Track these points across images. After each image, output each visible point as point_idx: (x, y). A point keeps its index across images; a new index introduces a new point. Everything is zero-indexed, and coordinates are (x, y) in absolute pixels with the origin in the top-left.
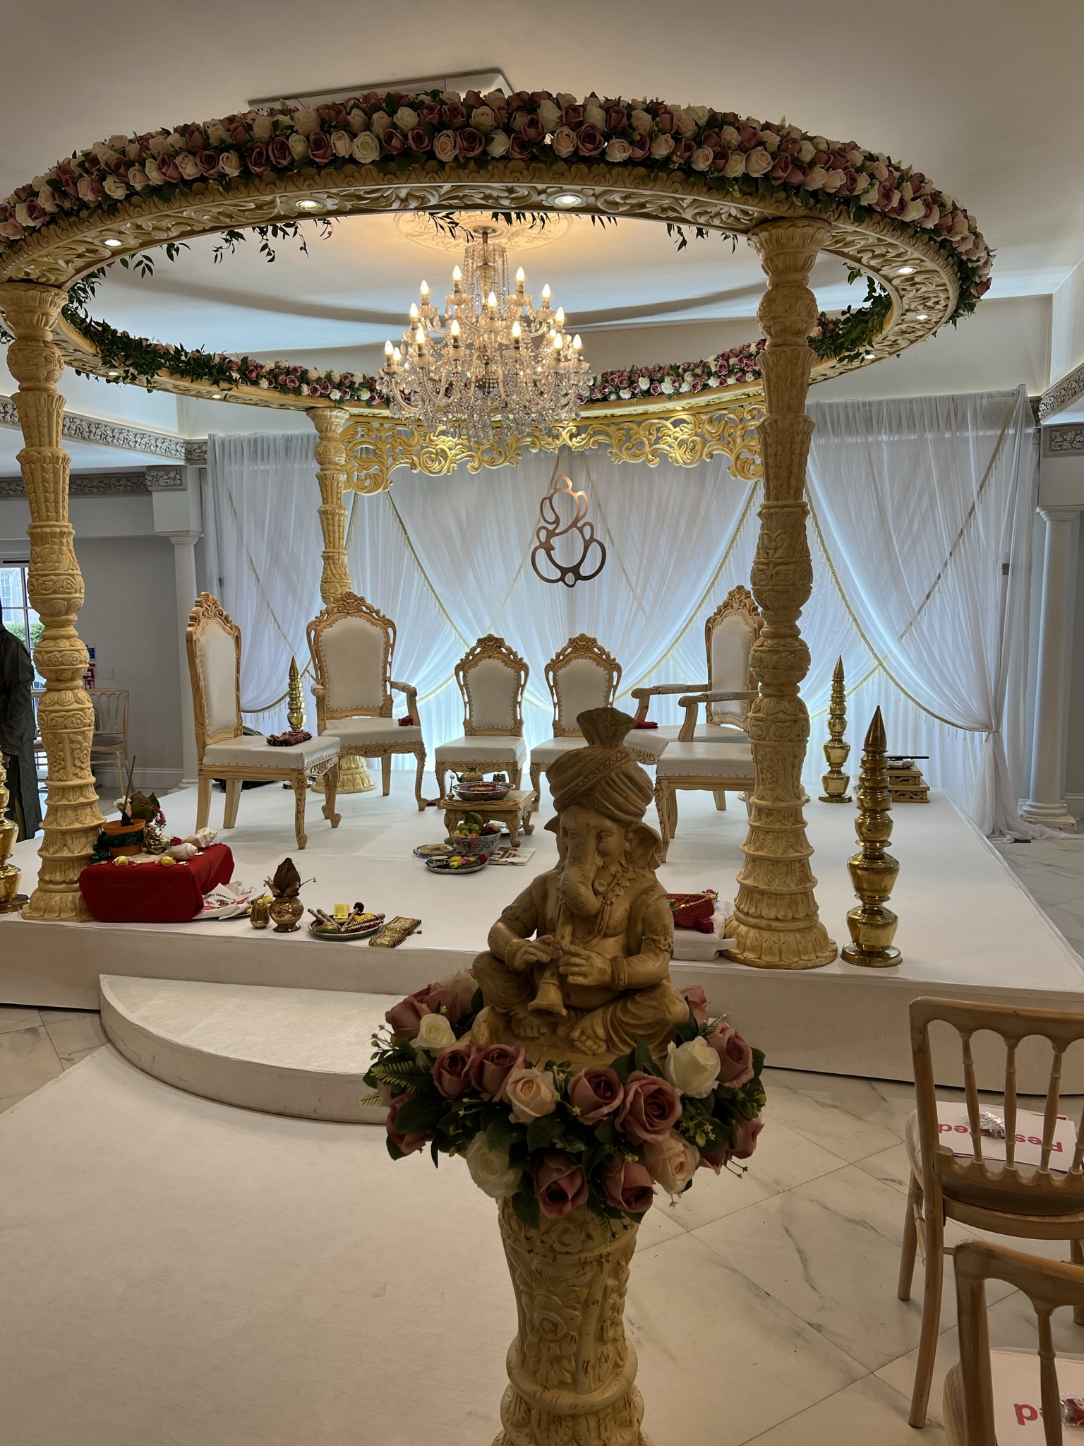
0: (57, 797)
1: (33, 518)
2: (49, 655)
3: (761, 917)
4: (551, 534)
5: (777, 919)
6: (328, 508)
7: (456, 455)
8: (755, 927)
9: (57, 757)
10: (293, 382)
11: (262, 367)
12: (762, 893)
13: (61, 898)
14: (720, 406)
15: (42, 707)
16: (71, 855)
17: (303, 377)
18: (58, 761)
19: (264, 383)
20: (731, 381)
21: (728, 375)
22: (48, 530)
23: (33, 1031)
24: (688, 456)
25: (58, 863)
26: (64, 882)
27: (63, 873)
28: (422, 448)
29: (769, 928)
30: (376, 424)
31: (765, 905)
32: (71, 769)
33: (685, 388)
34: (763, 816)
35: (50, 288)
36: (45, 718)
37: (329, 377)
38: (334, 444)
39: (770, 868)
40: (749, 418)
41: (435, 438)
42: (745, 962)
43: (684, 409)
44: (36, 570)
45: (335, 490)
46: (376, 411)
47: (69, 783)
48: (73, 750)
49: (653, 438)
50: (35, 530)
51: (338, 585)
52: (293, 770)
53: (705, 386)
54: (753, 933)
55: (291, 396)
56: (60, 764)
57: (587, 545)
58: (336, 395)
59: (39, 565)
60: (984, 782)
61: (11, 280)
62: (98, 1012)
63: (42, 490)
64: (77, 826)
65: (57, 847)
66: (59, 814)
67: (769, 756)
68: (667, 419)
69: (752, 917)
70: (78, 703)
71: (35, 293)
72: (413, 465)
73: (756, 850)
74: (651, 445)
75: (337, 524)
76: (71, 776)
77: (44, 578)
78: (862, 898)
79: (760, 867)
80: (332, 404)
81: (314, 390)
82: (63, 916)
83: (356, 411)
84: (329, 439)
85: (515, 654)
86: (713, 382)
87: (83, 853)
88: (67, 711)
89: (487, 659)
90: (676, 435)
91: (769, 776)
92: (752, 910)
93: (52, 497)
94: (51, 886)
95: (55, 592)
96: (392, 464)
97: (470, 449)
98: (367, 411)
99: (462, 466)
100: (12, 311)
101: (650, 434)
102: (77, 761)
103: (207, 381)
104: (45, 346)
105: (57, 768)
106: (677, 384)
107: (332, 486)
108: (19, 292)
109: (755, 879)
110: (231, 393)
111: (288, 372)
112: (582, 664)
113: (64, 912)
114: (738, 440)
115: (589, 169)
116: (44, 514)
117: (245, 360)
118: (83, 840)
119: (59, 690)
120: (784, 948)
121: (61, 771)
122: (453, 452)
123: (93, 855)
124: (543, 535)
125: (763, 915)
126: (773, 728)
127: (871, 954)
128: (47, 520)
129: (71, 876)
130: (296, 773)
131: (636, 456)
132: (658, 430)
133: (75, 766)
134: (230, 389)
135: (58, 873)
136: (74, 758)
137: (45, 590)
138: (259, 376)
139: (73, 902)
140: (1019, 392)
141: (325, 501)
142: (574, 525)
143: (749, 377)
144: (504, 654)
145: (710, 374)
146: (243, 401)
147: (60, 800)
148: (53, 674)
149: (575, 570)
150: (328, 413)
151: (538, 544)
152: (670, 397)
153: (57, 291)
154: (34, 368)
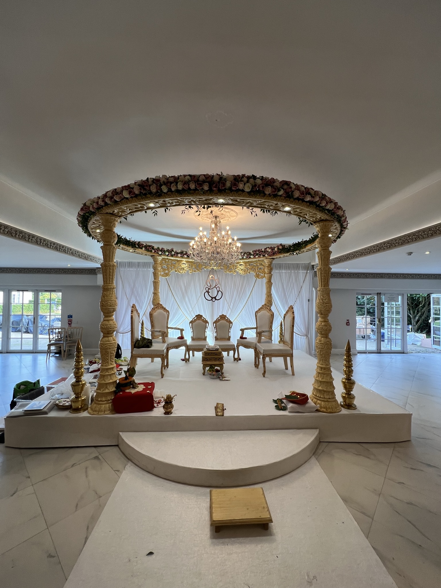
0: (105, 372)
1: (104, 283)
2: (107, 326)
3: (325, 398)
4: (209, 289)
5: (329, 398)
6: (156, 281)
7: (186, 269)
8: (323, 401)
9: (106, 358)
10: (151, 249)
11: (143, 245)
12: (325, 391)
13: (105, 407)
14: (251, 262)
15: (102, 343)
16: (109, 391)
17: (153, 248)
18: (106, 360)
19: (144, 249)
20: (257, 257)
21: (256, 255)
22: (109, 287)
23: (97, 458)
24: (244, 273)
25: (104, 394)
26: (106, 401)
27: (105, 397)
28: (179, 267)
29: (327, 401)
30: (167, 261)
31: (325, 395)
32: (110, 362)
33: (245, 257)
34: (322, 370)
35: (118, 217)
36: (103, 346)
37: (158, 248)
38: (158, 265)
39: (326, 384)
40: (259, 265)
41: (181, 265)
42: (323, 412)
43: (243, 262)
44: (104, 299)
45: (158, 276)
46: (168, 257)
47: (109, 367)
48: (111, 356)
49: (235, 268)
50: (105, 287)
51: (157, 301)
52: (161, 355)
53: (250, 257)
54: (323, 403)
55: (149, 252)
56: (106, 361)
57: (218, 292)
58: (160, 253)
59: (106, 297)
60: (306, 348)
61: (107, 213)
62: (117, 446)
63: (108, 275)
64: (111, 381)
65: (104, 389)
66: (105, 377)
67: (324, 353)
68: (238, 264)
69: (322, 398)
70: (114, 341)
71: (113, 218)
72: (176, 271)
73: (322, 379)
74: (234, 270)
75: (158, 285)
76: (110, 365)
77: (107, 302)
78: (346, 390)
79: (323, 384)
80: (159, 255)
81: (155, 251)
82: (106, 413)
83: (163, 257)
84: (157, 263)
85: (205, 319)
86: (252, 257)
87: (112, 391)
88: (111, 344)
89: (198, 321)
90: (240, 268)
91: (324, 359)
92: (322, 396)
93: (111, 277)
94: (101, 402)
95: (110, 306)
96: (171, 271)
97: (190, 268)
98: (166, 257)
99: (188, 272)
100: (104, 222)
101: (234, 267)
102: (112, 359)
103: (130, 247)
104: (114, 233)
105: (105, 362)
106: (243, 257)
107: (157, 275)
108: (108, 217)
109: (322, 387)
110: (136, 250)
111: (149, 246)
112: (223, 322)
113: (106, 411)
114: (257, 270)
115: (298, 201)
116: (108, 282)
117: (139, 242)
118: (112, 385)
119: (108, 337)
120: (333, 407)
121: (107, 363)
122: (186, 268)
123: (116, 390)
124: (207, 289)
125: (326, 397)
126: (326, 346)
127: (349, 405)
128: (109, 284)
129: (108, 398)
130: (162, 356)
131: (230, 272)
132: (236, 266)
133: (111, 361)
134: (136, 249)
135: (104, 398)
136: (111, 359)
137: (107, 305)
138: (142, 247)
139: (109, 407)
140: (310, 263)
141: (155, 279)
142: (215, 287)
143: (262, 256)
144: (202, 319)
145: (251, 255)
146: (137, 253)
147: (106, 373)
148: (107, 332)
149: (215, 298)
150: (158, 257)
151: (206, 291)
152: (240, 259)
153: (119, 218)
154: (110, 239)
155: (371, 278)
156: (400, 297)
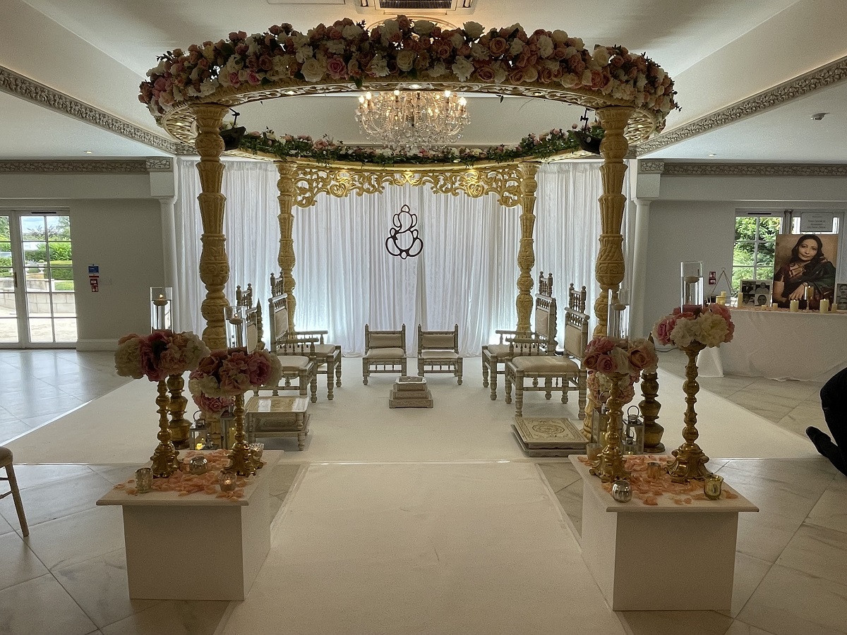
4: (397, 232)
7: (350, 187)
24: (475, 193)
57: (414, 240)
75: (290, 225)
116: (213, 230)
122: (348, 185)
124: (393, 232)
131: (446, 191)
141: (283, 211)
142: (409, 229)
149: (407, 251)
151: (390, 236)
154: (214, 150)
155: (770, 175)
156: (835, 220)
